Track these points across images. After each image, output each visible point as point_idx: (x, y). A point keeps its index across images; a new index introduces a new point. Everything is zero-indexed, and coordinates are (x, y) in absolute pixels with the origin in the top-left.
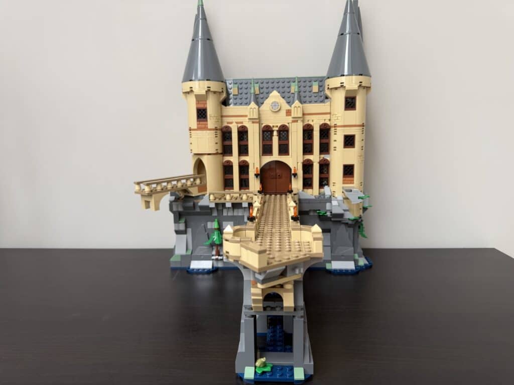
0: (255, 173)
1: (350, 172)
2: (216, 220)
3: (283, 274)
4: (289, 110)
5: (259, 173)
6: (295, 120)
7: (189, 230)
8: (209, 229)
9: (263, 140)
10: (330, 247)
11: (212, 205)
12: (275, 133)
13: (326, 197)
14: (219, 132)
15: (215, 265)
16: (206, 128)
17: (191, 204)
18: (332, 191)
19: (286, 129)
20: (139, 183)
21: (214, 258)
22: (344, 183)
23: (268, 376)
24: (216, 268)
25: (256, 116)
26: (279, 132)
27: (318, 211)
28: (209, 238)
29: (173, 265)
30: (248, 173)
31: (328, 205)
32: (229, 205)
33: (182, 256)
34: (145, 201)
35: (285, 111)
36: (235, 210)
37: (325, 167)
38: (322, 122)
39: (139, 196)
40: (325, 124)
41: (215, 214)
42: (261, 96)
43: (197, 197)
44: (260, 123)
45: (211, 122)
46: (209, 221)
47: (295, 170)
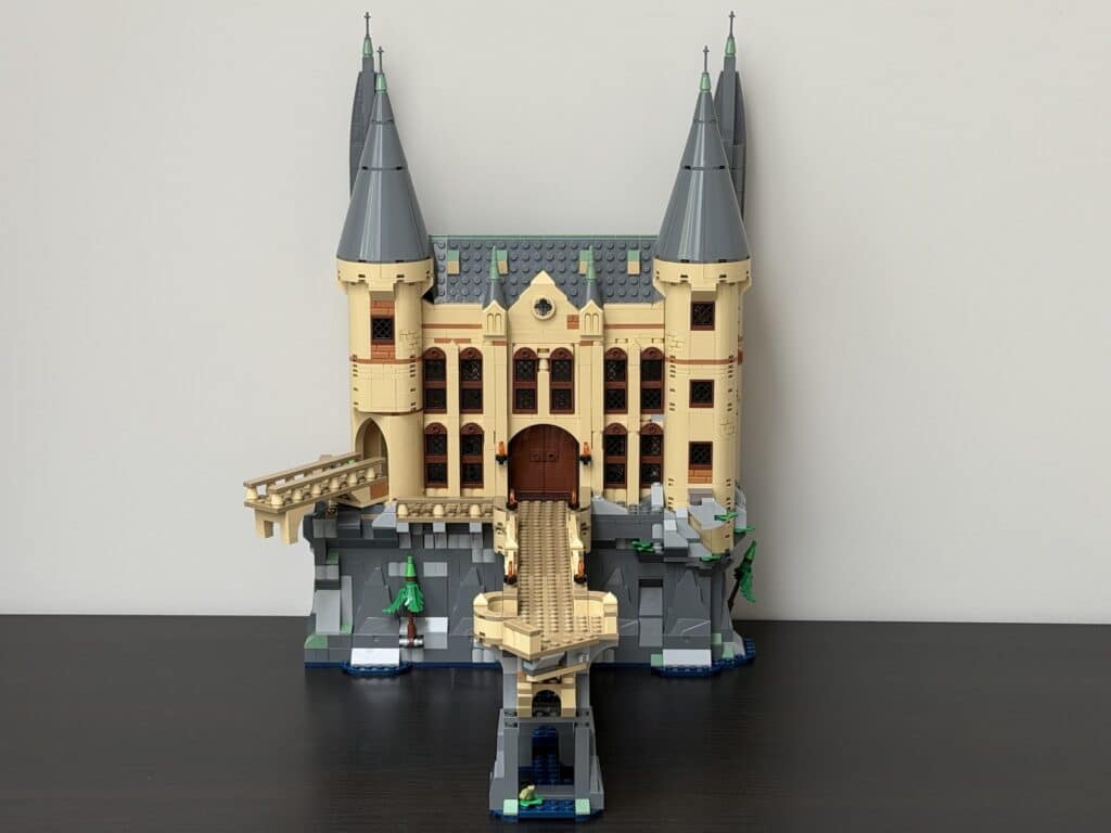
0: (498, 452)
1: (704, 458)
2: (410, 558)
3: (562, 663)
4: (573, 317)
5: (506, 452)
6: (587, 342)
7: (347, 580)
8: (393, 578)
9: (516, 377)
10: (661, 620)
11: (403, 528)
12: (543, 365)
13: (653, 510)
14: (418, 365)
15: (406, 659)
16: (390, 359)
17: (356, 524)
18: (667, 496)
19: (568, 358)
20: (254, 486)
21: (402, 641)
22: (690, 481)
23: (538, 810)
24: (407, 664)
25: (500, 331)
26: (552, 362)
27: (634, 543)
28: (392, 600)
29: (309, 659)
30: (480, 452)
31: (656, 528)
32: (439, 528)
33: (331, 638)
34: (265, 522)
35: (565, 320)
36: (453, 538)
37: (652, 441)
38: (647, 345)
39: (252, 510)
40: (653, 351)
41: (406, 545)
42: (513, 279)
43: (369, 509)
44: (508, 344)
45: (403, 346)
46: (393, 561)
47: (586, 450)
